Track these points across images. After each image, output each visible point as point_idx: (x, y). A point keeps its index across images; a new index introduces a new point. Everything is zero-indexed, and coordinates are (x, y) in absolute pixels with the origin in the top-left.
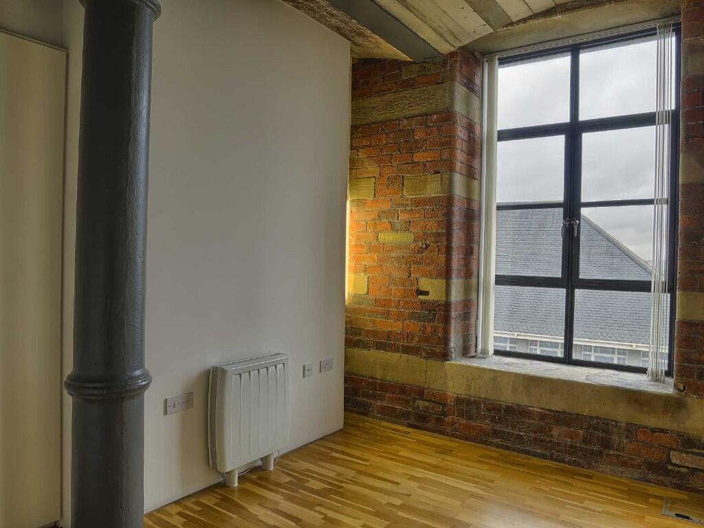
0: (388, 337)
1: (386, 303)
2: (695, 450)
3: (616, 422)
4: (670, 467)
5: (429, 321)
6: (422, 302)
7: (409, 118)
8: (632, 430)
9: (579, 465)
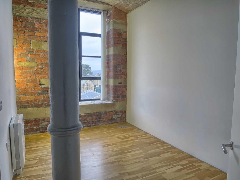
0: (27, 102)
1: (26, 90)
2: (117, 114)
3: (102, 112)
4: (113, 119)
5: (45, 94)
6: (42, 88)
7: (32, 18)
8: (106, 113)
9: (95, 125)
